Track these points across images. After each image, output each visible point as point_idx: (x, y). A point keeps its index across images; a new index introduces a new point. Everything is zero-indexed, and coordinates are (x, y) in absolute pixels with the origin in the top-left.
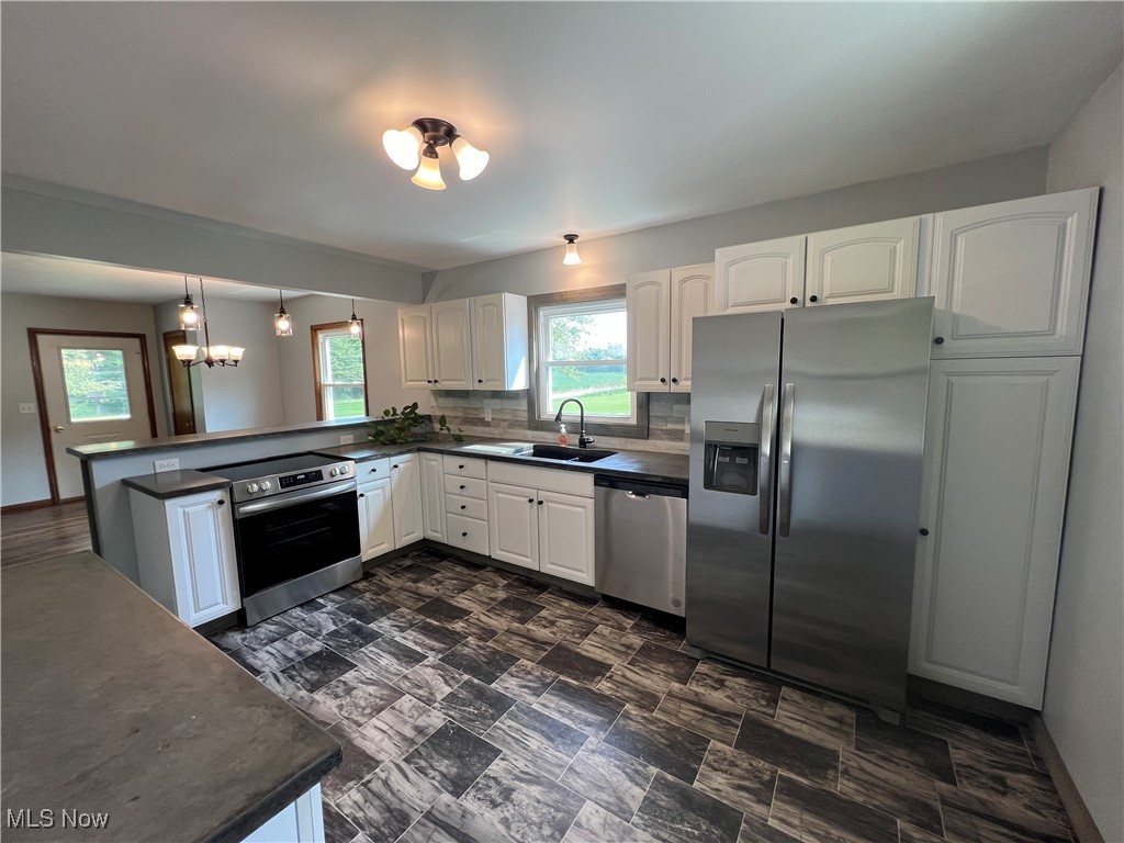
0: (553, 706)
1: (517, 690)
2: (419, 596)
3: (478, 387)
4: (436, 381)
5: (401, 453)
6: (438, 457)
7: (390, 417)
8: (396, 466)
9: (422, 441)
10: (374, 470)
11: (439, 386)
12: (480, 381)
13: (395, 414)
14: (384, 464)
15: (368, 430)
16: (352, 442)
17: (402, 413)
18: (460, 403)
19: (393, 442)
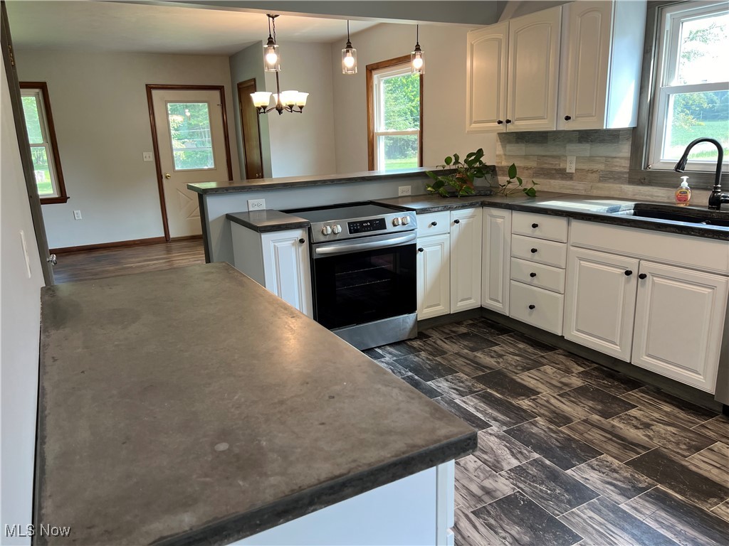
0: (648, 513)
1: (599, 484)
2: (479, 366)
3: (565, 126)
4: (508, 121)
5: (464, 207)
6: (505, 213)
7: (452, 167)
8: (457, 222)
9: (486, 195)
10: (434, 224)
11: (511, 128)
12: (568, 118)
13: (457, 162)
14: (444, 218)
15: (426, 181)
16: (409, 194)
17: (466, 161)
18: (536, 150)
19: (453, 195)
